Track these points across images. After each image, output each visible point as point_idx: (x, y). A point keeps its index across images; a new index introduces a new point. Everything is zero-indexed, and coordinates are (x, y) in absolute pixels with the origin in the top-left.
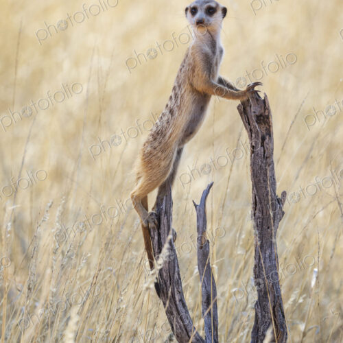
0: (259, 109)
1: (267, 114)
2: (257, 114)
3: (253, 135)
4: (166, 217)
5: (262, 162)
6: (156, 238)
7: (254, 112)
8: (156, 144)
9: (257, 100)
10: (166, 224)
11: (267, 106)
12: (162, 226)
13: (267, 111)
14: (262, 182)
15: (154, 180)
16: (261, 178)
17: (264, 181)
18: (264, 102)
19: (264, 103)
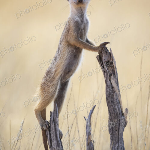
0: (107, 58)
1: (111, 61)
2: (106, 60)
3: (105, 74)
4: (53, 124)
5: (110, 90)
6: (49, 136)
7: (105, 60)
8: (48, 78)
9: (106, 52)
10: (54, 128)
11: (111, 56)
12: (51, 129)
13: (111, 59)
14: (111, 102)
15: (46, 100)
16: (110, 100)
17: (112, 102)
18: (110, 53)
19: (110, 55)
